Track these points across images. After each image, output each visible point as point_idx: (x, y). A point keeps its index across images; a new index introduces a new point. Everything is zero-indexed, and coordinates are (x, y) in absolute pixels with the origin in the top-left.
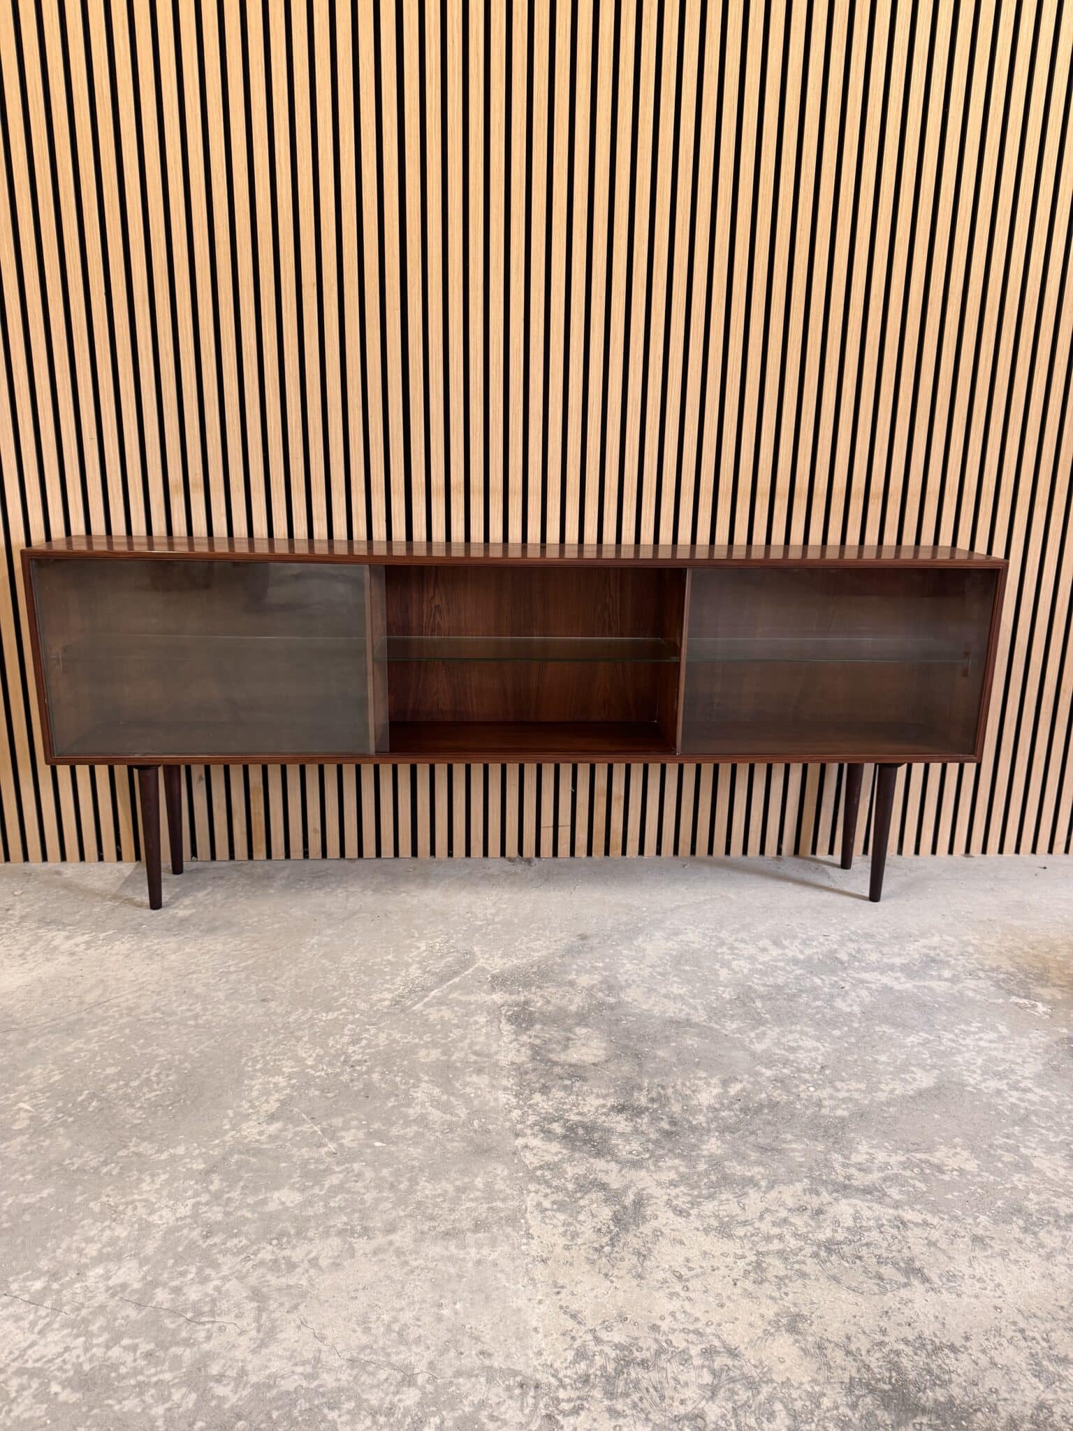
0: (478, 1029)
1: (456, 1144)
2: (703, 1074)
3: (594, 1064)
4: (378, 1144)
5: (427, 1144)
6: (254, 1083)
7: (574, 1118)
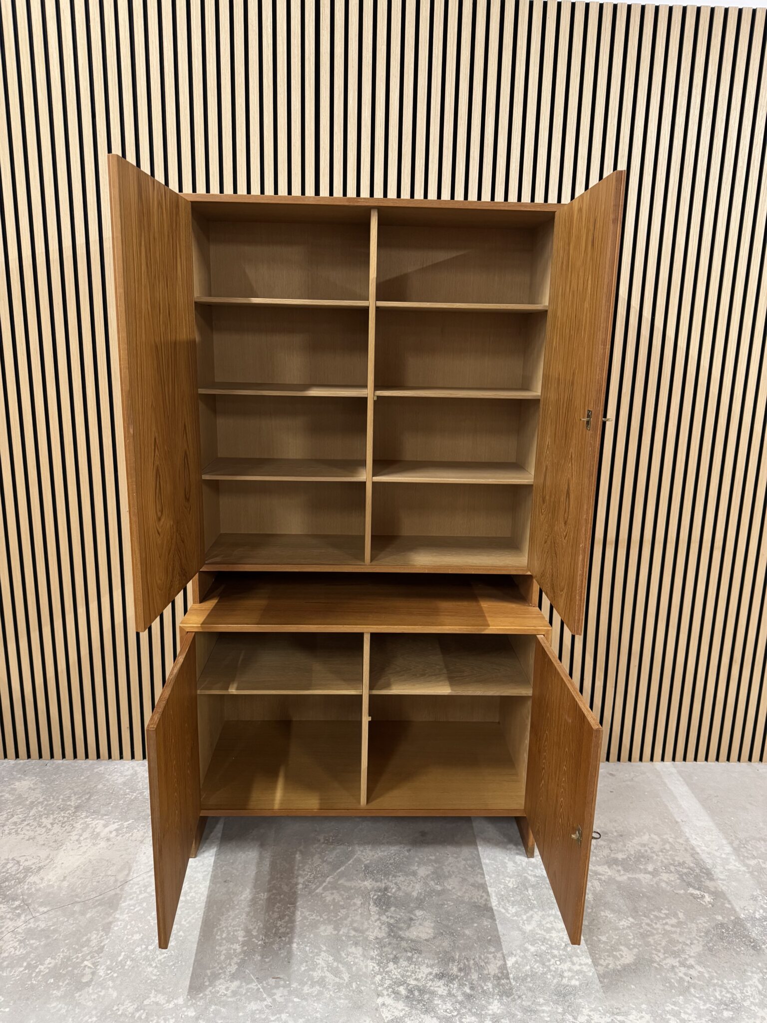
0: (356, 910)
1: (342, 1001)
2: (492, 949)
3: (426, 940)
4: (296, 1000)
5: (324, 1000)
6: (222, 948)
7: (413, 982)
